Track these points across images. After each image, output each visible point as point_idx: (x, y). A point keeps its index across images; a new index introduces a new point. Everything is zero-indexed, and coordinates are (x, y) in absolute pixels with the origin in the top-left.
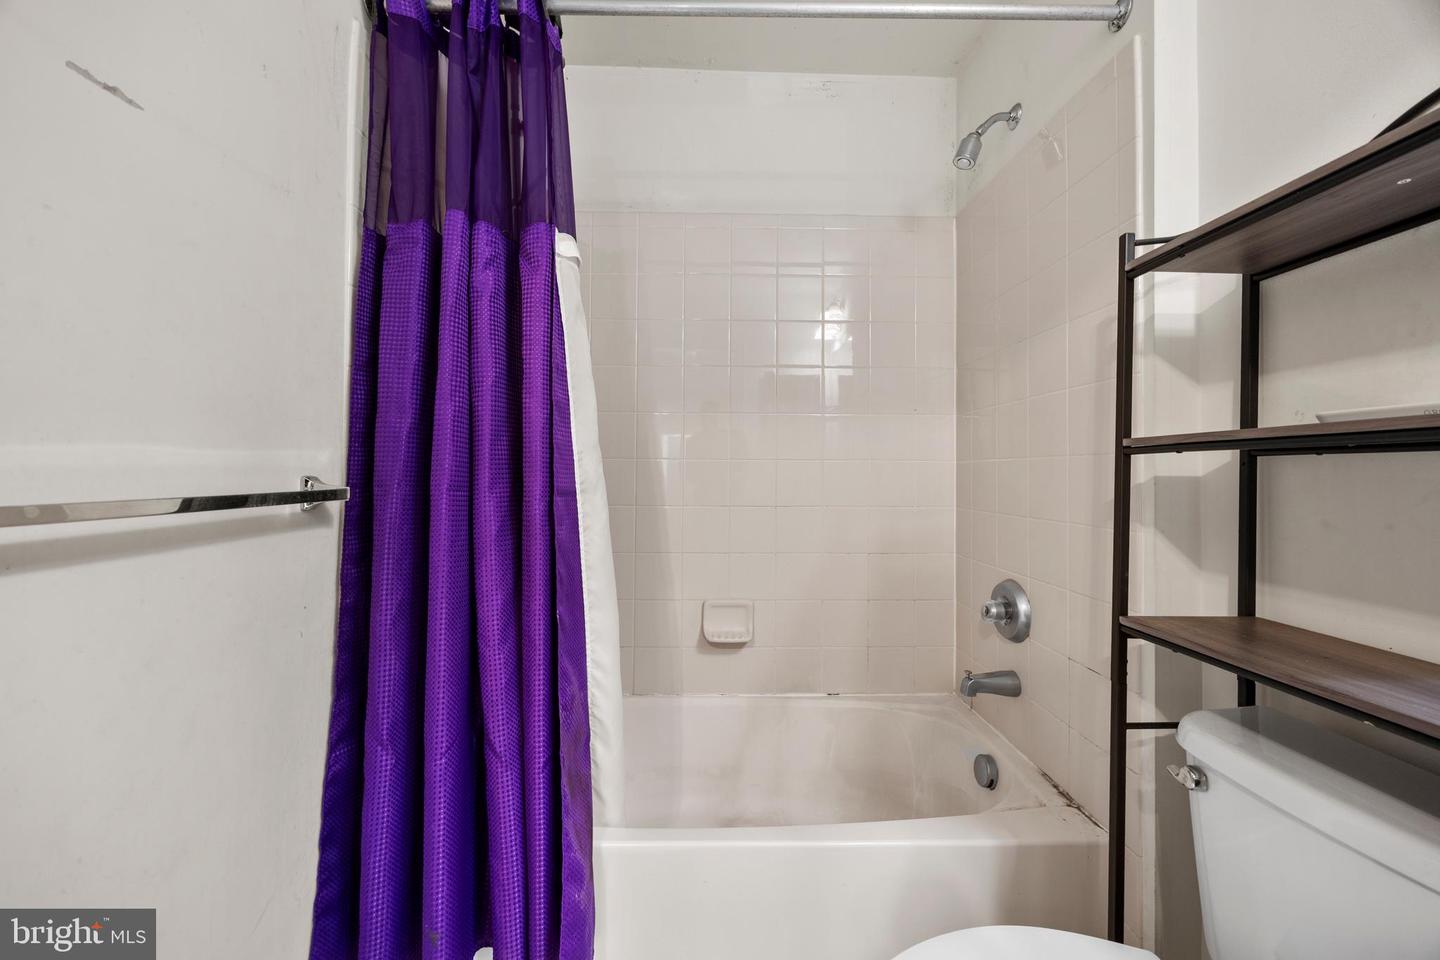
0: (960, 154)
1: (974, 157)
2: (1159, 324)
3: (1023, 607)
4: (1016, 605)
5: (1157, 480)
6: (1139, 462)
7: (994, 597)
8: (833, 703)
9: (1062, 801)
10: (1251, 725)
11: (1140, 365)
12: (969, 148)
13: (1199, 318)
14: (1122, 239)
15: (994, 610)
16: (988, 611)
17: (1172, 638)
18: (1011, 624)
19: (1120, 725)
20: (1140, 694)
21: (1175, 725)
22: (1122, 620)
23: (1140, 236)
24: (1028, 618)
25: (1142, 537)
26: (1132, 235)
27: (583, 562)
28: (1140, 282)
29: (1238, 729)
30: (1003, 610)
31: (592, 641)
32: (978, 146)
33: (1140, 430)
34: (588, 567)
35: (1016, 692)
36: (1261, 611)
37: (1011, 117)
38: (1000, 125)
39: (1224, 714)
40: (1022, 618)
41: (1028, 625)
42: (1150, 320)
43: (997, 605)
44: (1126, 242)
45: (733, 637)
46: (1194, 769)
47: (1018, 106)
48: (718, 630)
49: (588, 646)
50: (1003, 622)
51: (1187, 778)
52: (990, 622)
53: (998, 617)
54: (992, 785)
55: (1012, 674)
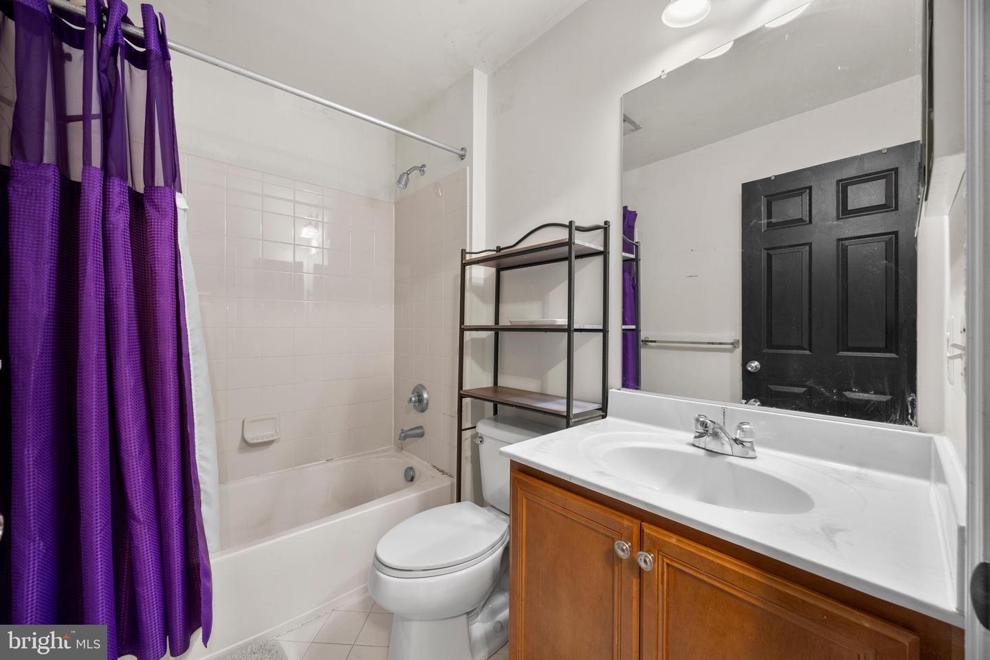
0: (399, 181)
1: (406, 185)
2: (473, 281)
3: (425, 396)
4: (422, 396)
5: (472, 339)
6: (467, 333)
7: (413, 393)
8: (330, 464)
9: (440, 473)
10: (496, 420)
11: (467, 294)
12: (403, 179)
13: (485, 279)
14: (462, 250)
15: (413, 399)
16: (411, 400)
17: (476, 396)
18: (420, 404)
19: (460, 430)
20: (467, 421)
21: (475, 427)
22: (461, 392)
23: (468, 251)
24: (428, 400)
25: (468, 361)
26: (465, 250)
27: (193, 397)
28: (467, 267)
29: (493, 422)
30: (417, 398)
31: (199, 444)
32: (408, 179)
33: (467, 323)
34: (197, 400)
35: (422, 435)
36: (499, 384)
37: (422, 169)
38: (416, 172)
39: (489, 419)
40: (425, 401)
41: (427, 404)
42: (471, 279)
43: (415, 397)
44: (464, 252)
45: (267, 438)
46: (481, 437)
47: (424, 166)
48: (251, 437)
49: (196, 448)
50: (417, 404)
51: (478, 441)
52: (412, 404)
53: (415, 402)
54: (412, 480)
55: (421, 427)
